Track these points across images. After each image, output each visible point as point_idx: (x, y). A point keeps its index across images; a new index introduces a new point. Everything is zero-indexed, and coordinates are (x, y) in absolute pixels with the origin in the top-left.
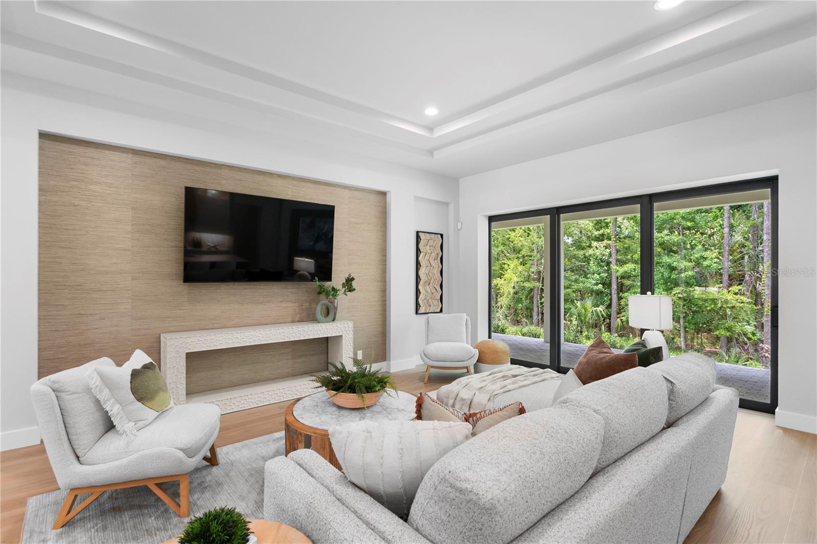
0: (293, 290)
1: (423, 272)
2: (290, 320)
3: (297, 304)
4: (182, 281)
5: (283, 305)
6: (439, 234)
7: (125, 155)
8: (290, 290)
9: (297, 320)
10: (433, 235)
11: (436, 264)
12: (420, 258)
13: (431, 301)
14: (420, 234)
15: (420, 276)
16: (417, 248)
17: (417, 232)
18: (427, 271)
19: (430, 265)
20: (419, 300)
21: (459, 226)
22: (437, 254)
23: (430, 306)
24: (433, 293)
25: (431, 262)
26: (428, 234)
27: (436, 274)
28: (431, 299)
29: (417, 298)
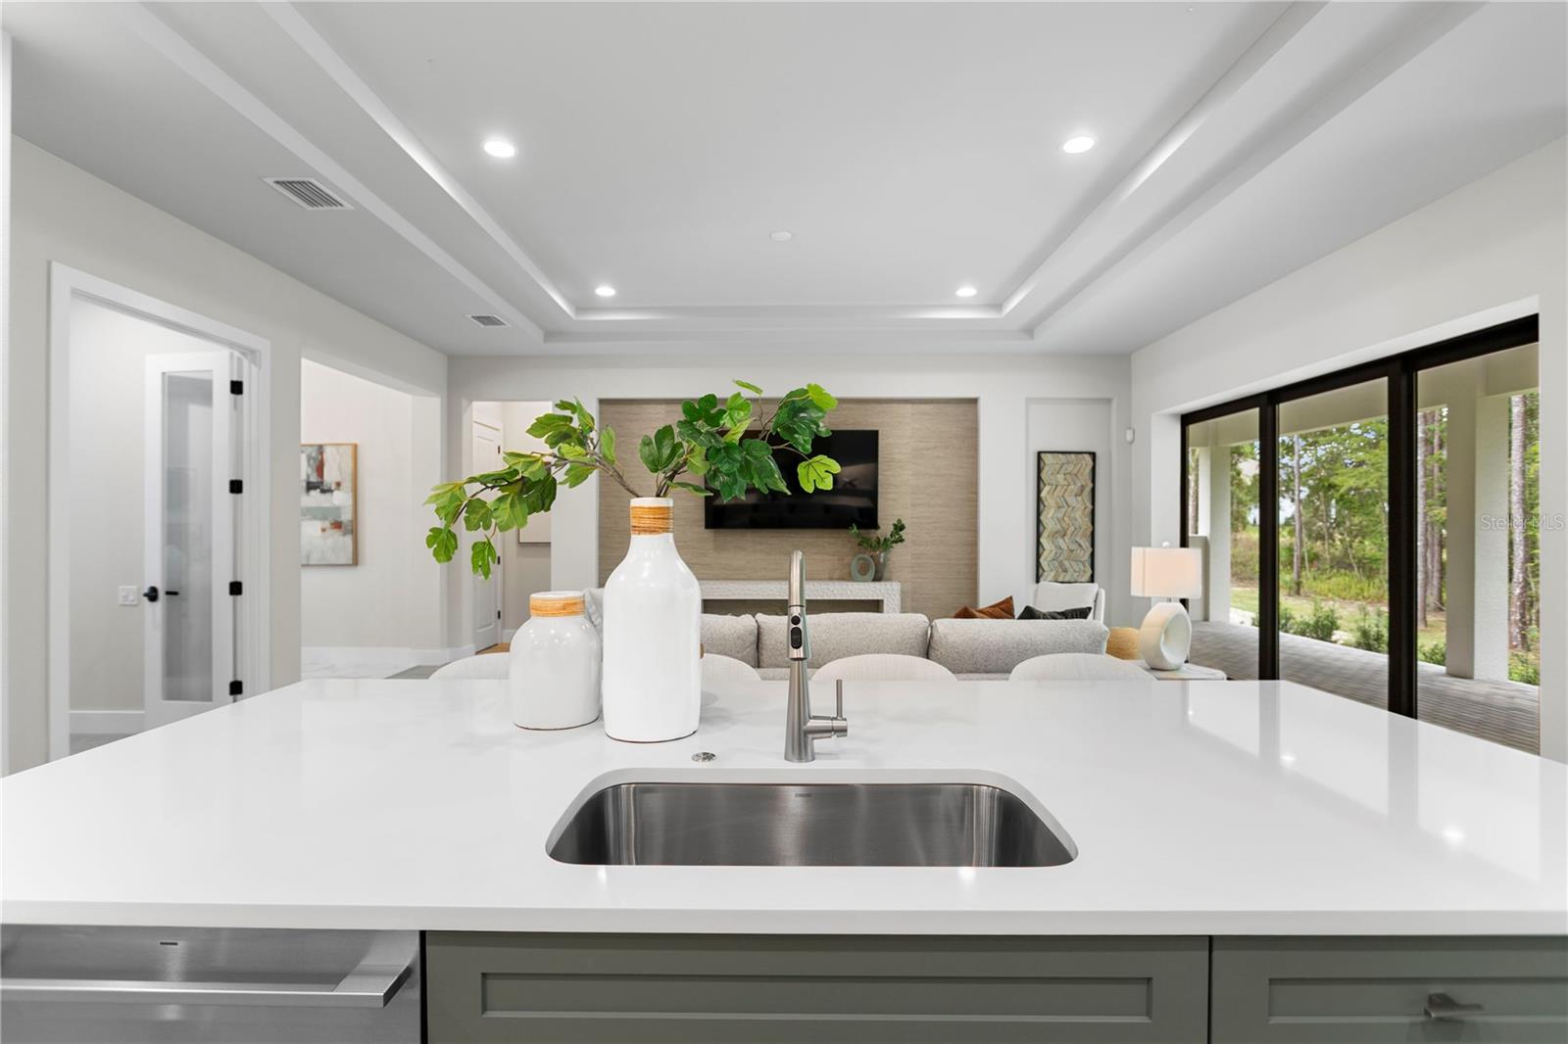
0: (831, 540)
1: (1050, 515)
2: (827, 576)
3: (836, 558)
4: (703, 528)
5: (817, 557)
6: (1086, 453)
7: (659, 406)
8: (827, 540)
9: (835, 576)
10: (1073, 456)
11: (1081, 505)
12: (1043, 494)
13: (1066, 563)
14: (1042, 455)
15: (1044, 523)
16: (1039, 478)
17: (1039, 453)
18: (1060, 516)
19: (1065, 504)
20: (1041, 560)
21: (1129, 437)
22: (1082, 486)
23: (1066, 571)
24: (1072, 551)
25: (1069, 500)
26: (1060, 456)
27: (1080, 520)
28: (1068, 559)
29: (1038, 556)
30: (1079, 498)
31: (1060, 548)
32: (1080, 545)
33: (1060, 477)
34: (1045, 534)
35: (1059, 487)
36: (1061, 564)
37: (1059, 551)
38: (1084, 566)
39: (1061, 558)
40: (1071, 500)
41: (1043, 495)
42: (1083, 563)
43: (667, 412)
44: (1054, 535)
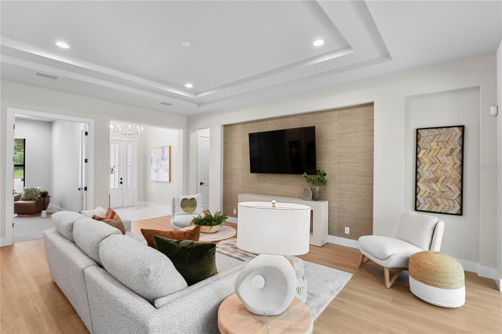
1: (427, 168)
4: (250, 173)
6: (456, 127)
10: (445, 129)
11: (450, 160)
13: (439, 200)
14: (419, 131)
15: (420, 173)
16: (417, 145)
17: (417, 130)
18: (434, 169)
19: (438, 161)
20: (418, 197)
21: (493, 110)
22: (452, 149)
23: (438, 205)
24: (444, 192)
25: (441, 159)
26: (434, 130)
27: (450, 172)
28: (440, 197)
29: (416, 194)
30: (450, 157)
31: (434, 190)
32: (451, 189)
33: (434, 144)
34: (421, 180)
35: (432, 151)
36: (434, 200)
37: (432, 192)
38: (454, 203)
39: (435, 196)
40: (443, 159)
41: (419, 156)
42: (453, 201)
43: (243, 127)
44: (428, 182)
